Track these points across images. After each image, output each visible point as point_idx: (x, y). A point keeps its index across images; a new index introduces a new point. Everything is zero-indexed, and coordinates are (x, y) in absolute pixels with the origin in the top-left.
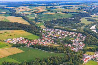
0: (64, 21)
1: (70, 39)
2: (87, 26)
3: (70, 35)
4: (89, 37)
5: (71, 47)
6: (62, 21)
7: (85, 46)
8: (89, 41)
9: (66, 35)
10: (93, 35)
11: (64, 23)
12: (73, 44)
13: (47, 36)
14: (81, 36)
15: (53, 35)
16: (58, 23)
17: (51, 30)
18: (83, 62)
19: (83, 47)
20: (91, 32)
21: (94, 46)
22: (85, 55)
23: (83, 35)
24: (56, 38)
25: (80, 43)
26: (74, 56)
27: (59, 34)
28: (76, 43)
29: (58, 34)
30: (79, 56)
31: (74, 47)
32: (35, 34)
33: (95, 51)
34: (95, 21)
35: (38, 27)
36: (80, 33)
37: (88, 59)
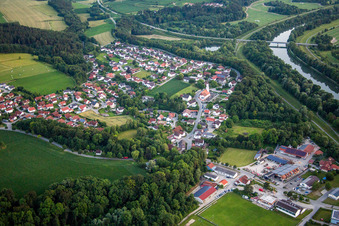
0: (184, 15)
1: (178, 94)
2: (258, 37)
3: (186, 76)
4: (250, 84)
5: (173, 126)
6: (178, 15)
7: (228, 124)
8: (243, 101)
9: (169, 75)
10: (269, 73)
11: (183, 23)
12: (184, 115)
13: (103, 78)
14: (223, 79)
15: (128, 71)
16: (164, 24)
17: (128, 50)
18: (196, 203)
19: (217, 126)
20: (264, 62)
21: (263, 122)
22: (214, 168)
23: (232, 75)
24: (133, 85)
25: (210, 108)
26: (159, 178)
27: (149, 71)
28: (197, 108)
29: (144, 68)
30: (183, 179)
31: (185, 126)
32: (62, 71)
33: (257, 149)
34: (296, 13)
35: (89, 40)
36: (226, 64)
37: (222, 187)
